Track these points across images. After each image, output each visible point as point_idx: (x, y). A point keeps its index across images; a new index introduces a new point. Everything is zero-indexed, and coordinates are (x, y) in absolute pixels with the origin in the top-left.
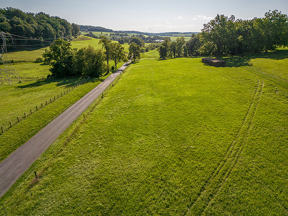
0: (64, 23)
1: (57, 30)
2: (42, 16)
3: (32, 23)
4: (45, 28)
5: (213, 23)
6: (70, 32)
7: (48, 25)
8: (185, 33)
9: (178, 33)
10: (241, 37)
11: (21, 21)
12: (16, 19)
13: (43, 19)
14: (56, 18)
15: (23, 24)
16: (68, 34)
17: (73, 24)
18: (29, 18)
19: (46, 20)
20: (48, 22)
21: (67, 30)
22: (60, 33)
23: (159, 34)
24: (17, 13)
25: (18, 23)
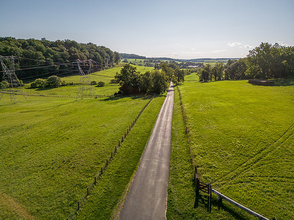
0: (109, 52)
1: (104, 58)
2: (91, 47)
3: (84, 52)
4: (95, 56)
5: (258, 49)
6: (113, 59)
7: (97, 53)
8: (217, 59)
9: (210, 59)
10: (285, 61)
11: (77, 50)
12: (73, 49)
13: (93, 48)
14: (102, 47)
15: (78, 53)
16: (111, 60)
17: (115, 52)
18: (81, 47)
19: (94, 49)
20: (96, 51)
21: (111, 58)
22: (106, 60)
23: (191, 60)
24: (73, 44)
25: (75, 52)
